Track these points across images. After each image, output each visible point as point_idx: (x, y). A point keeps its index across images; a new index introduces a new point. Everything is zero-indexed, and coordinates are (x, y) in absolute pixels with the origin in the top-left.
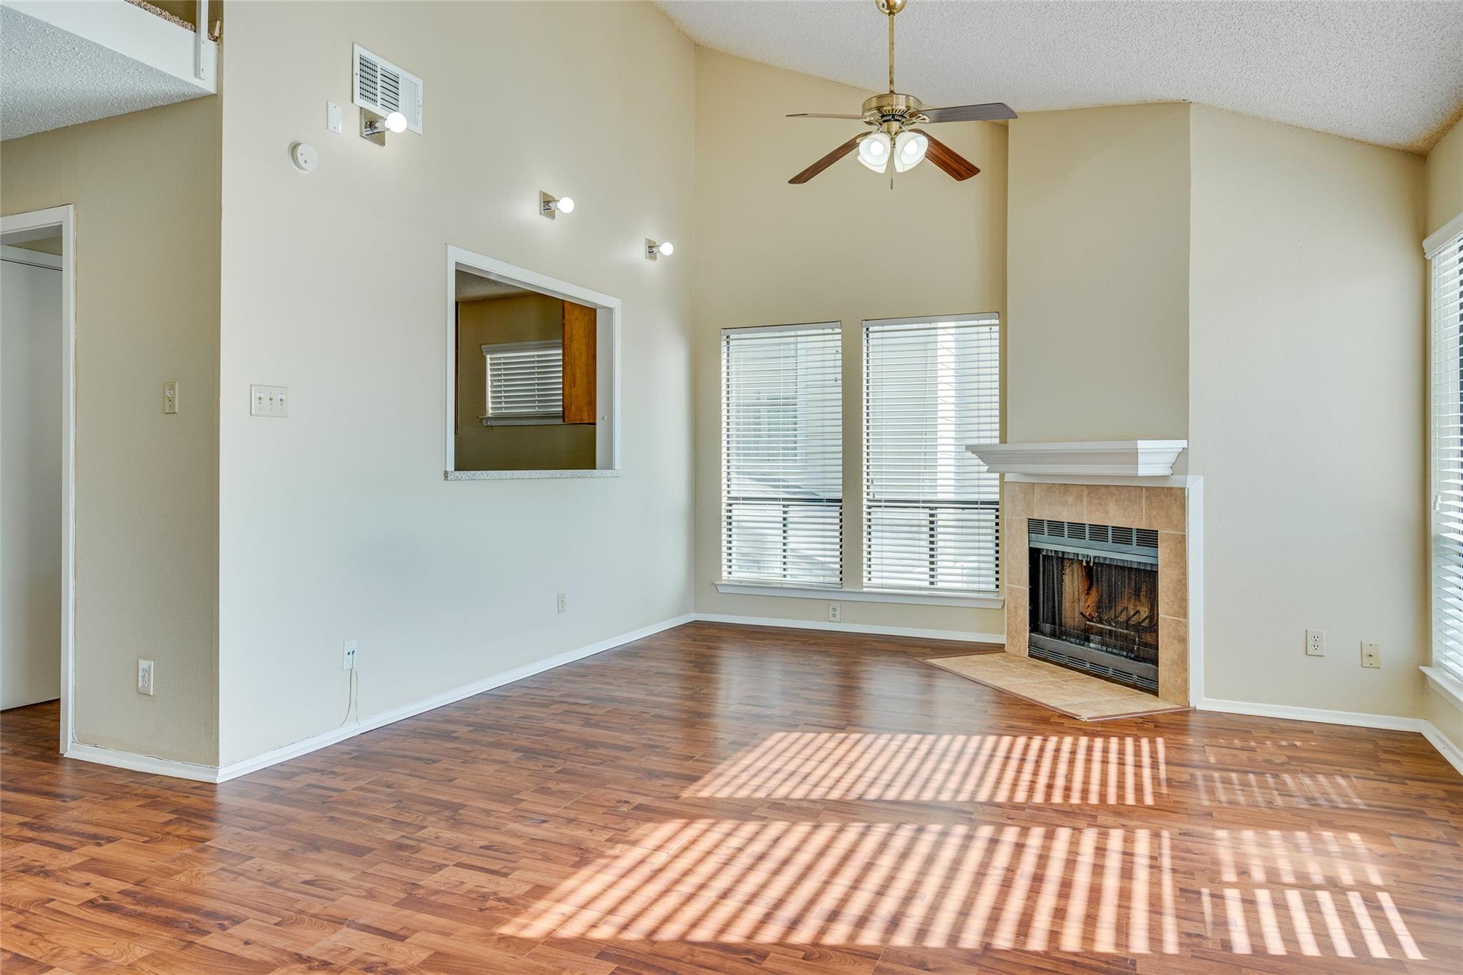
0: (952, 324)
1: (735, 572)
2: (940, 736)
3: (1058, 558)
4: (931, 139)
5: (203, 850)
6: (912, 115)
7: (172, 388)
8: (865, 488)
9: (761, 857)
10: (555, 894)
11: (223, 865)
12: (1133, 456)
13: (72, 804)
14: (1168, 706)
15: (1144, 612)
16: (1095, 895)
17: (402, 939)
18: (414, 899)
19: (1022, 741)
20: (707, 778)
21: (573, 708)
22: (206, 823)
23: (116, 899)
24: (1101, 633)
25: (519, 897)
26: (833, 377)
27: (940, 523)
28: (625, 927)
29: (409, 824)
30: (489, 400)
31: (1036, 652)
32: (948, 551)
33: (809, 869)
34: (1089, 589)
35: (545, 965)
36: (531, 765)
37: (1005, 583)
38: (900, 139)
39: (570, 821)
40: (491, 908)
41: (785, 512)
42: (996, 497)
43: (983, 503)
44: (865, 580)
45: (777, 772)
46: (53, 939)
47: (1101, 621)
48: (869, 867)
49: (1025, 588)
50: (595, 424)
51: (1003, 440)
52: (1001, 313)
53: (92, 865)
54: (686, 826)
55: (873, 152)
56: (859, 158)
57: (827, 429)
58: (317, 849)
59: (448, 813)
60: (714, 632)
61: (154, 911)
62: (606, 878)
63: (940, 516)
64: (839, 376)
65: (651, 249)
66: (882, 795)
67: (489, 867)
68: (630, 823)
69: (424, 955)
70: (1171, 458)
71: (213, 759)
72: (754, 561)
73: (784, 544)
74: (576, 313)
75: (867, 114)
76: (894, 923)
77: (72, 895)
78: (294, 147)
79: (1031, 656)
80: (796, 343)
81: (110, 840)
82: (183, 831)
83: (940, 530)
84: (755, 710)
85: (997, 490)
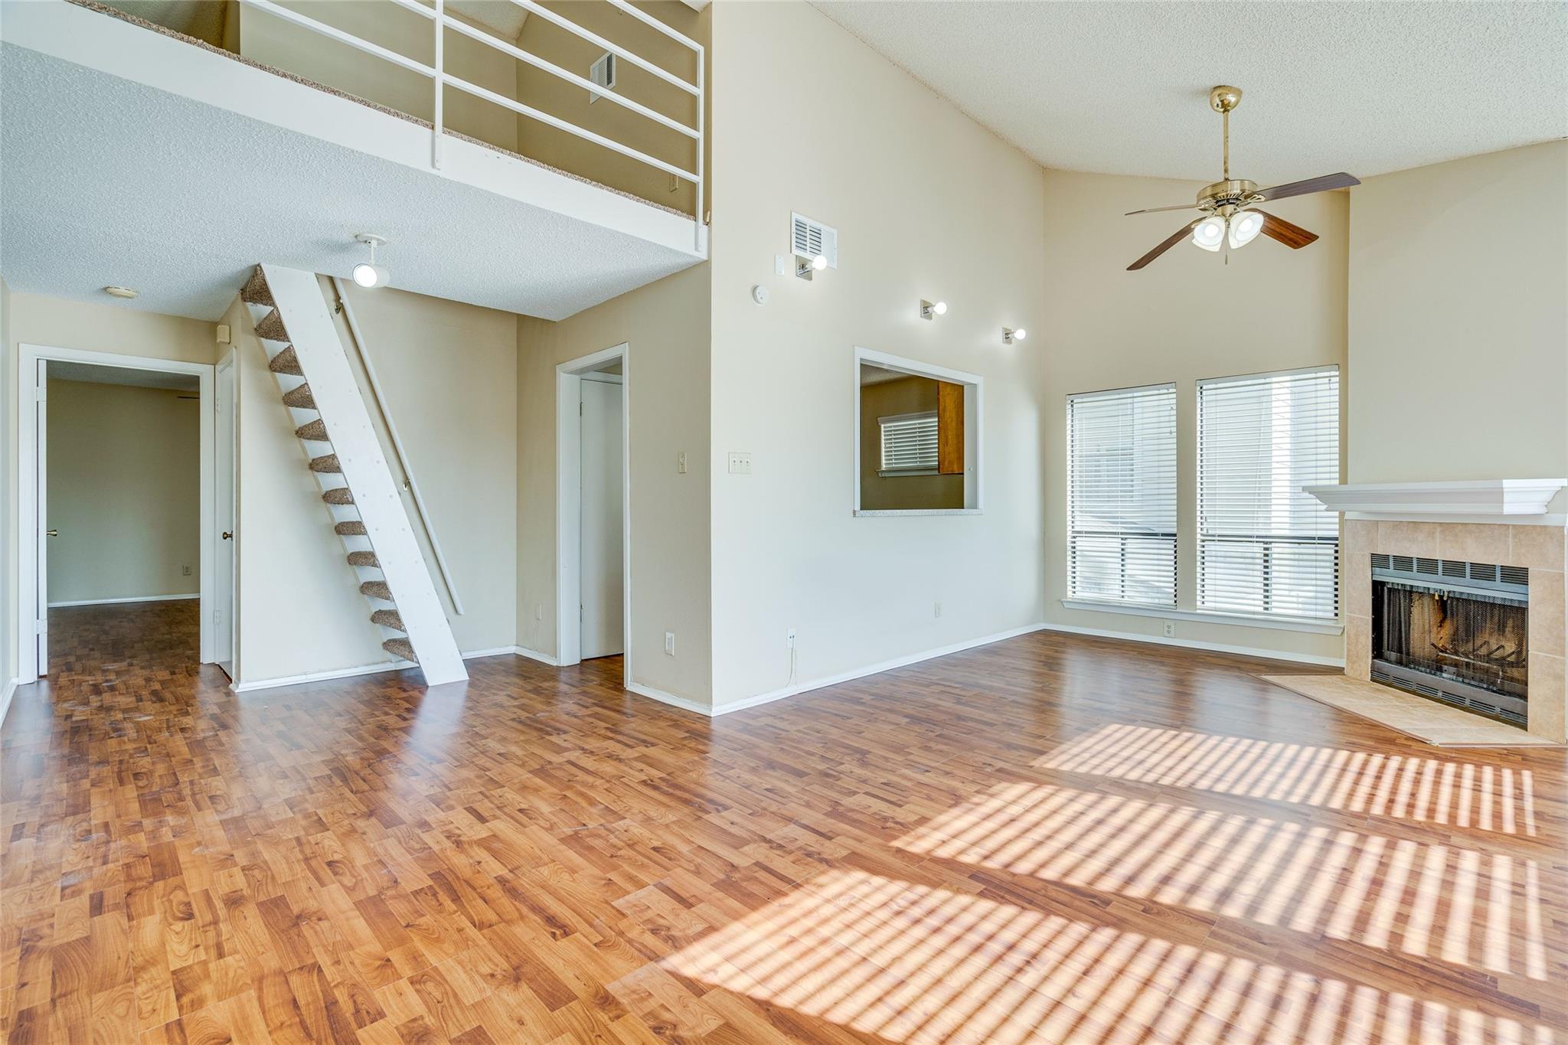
0: (1288, 378)
1: (1079, 591)
2: (1271, 742)
3: (1405, 591)
4: (1266, 215)
5: (705, 759)
6: (1246, 197)
7: (683, 456)
8: (1199, 525)
9: (1100, 822)
10: (933, 824)
11: (716, 770)
12: (1498, 495)
13: (632, 719)
14: (1540, 741)
15: (1510, 647)
16: (1443, 908)
17: (830, 838)
18: (836, 812)
19: (1360, 757)
20: (1054, 752)
21: (947, 689)
22: (706, 742)
23: (657, 782)
24: (1456, 665)
25: (910, 823)
26: (1168, 430)
27: (1274, 556)
28: (986, 858)
29: (832, 760)
30: (883, 458)
31: (1378, 677)
32: (1282, 581)
33: (1143, 838)
34: (1442, 621)
35: (930, 875)
36: (916, 728)
37: (1344, 611)
38: (1234, 221)
39: (947, 773)
40: (890, 828)
41: (1123, 544)
42: (1336, 534)
43: (1319, 538)
44: (1199, 603)
45: (1113, 756)
46: (625, 800)
47: (1456, 653)
48: (1199, 845)
49: (1368, 617)
50: (963, 474)
51: (1344, 479)
52: (1341, 365)
53: (643, 759)
54: (1034, 789)
55: (1208, 234)
56: (1194, 241)
57: (1162, 475)
58: (773, 768)
59: (858, 756)
60: (1061, 639)
61: (678, 793)
62: (971, 818)
63: (1274, 550)
64: (1174, 429)
65: (1007, 336)
66: (1211, 787)
67: (888, 798)
68: (993, 781)
69: (845, 853)
70: (1547, 497)
71: (709, 702)
72: (1095, 584)
73: (1123, 571)
74: (949, 389)
75: (1202, 202)
76: (1225, 896)
77: (636, 775)
78: (755, 289)
79: (1373, 680)
80: (1133, 403)
81: (653, 745)
82: (693, 745)
83: (1274, 562)
84: (1097, 705)
85: (1337, 527)
